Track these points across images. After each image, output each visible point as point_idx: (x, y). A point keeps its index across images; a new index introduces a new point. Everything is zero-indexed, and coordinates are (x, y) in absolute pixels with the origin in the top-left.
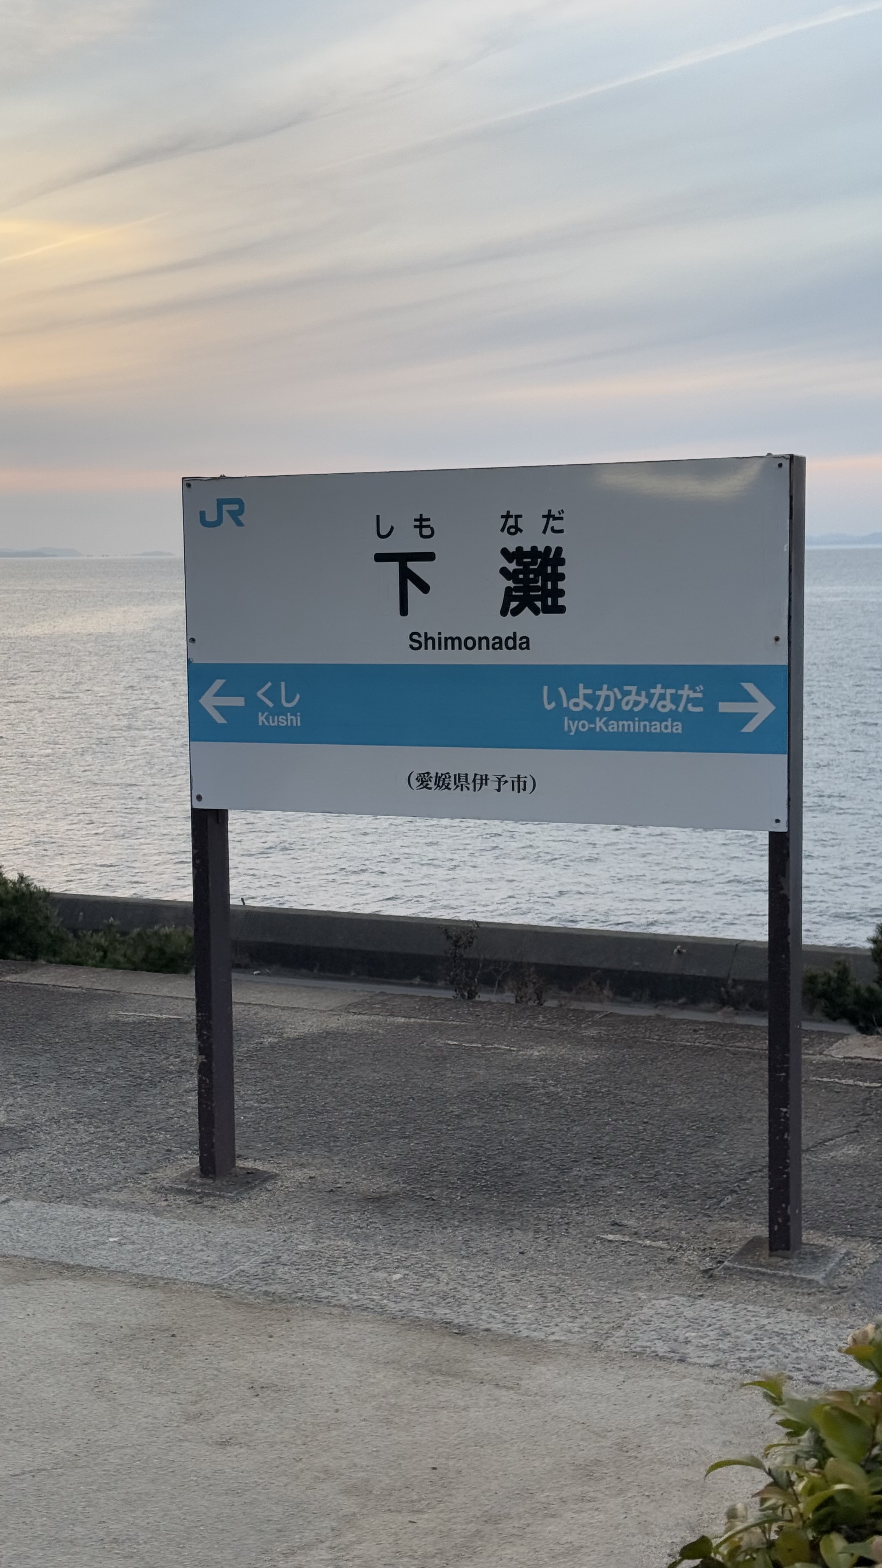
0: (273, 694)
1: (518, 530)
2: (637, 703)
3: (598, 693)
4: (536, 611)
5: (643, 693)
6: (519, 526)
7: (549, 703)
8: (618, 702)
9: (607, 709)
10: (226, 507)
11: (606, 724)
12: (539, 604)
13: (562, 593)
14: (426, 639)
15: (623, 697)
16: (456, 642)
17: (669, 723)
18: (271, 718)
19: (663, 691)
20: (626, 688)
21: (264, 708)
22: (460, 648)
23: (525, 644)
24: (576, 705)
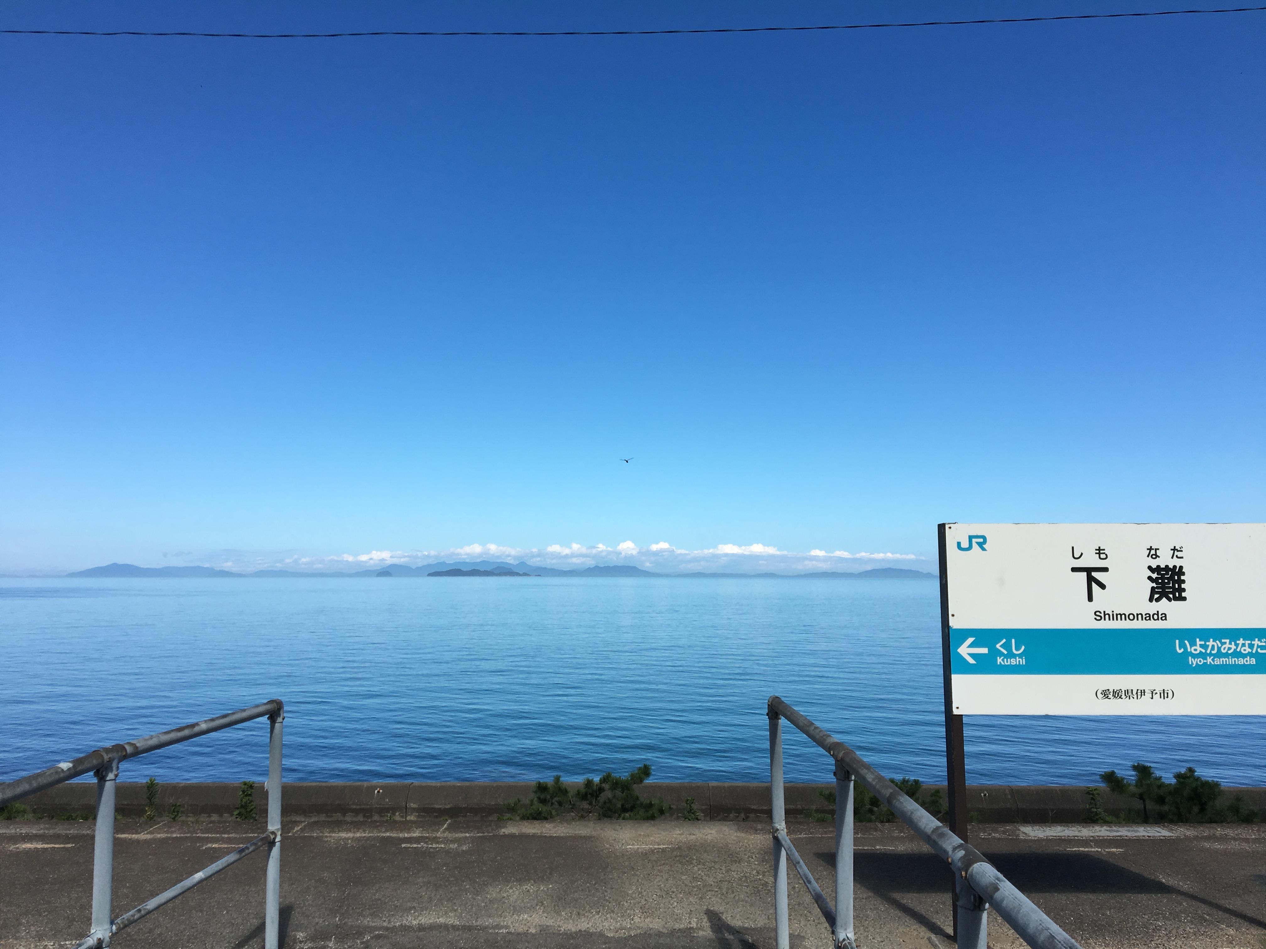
0: (1007, 646)
1: (1157, 556)
2: (1229, 649)
3: (1207, 643)
4: (1169, 600)
5: (1233, 643)
6: (1158, 554)
7: (1180, 649)
8: (1219, 648)
9: (1213, 652)
10: (974, 540)
11: (1213, 660)
12: (1171, 596)
13: (1184, 590)
14: (1105, 615)
15: (1222, 646)
16: (1123, 616)
17: (1248, 659)
18: (1005, 660)
19: (1244, 642)
20: (1223, 641)
21: (1001, 654)
22: (1125, 619)
23: (1164, 617)
24: (1195, 650)
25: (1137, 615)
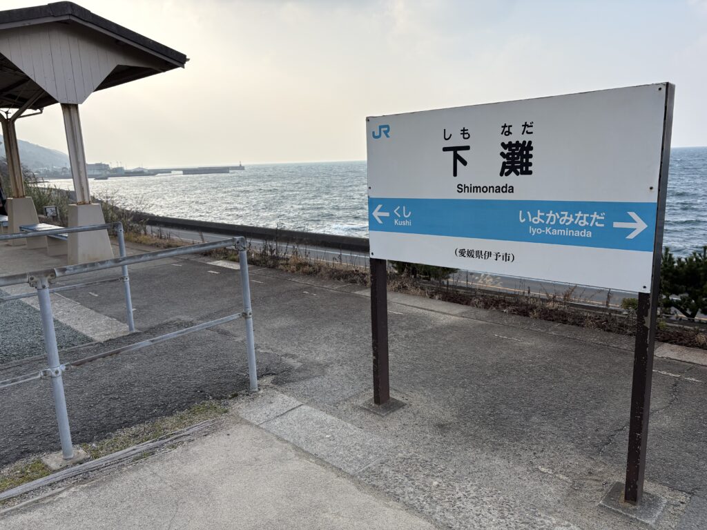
0: (400, 211)
1: (510, 133)
2: (567, 221)
3: (547, 215)
4: (517, 174)
5: (571, 216)
6: (511, 131)
7: (522, 219)
8: (557, 220)
9: (551, 223)
10: (382, 129)
11: (551, 231)
12: (519, 170)
13: (531, 164)
14: (465, 188)
15: (561, 217)
16: (479, 189)
17: (585, 232)
18: (399, 222)
19: (582, 215)
20: (562, 213)
21: (397, 217)
22: (480, 192)
23: (512, 190)
24: (536, 220)
25: (490, 187)
